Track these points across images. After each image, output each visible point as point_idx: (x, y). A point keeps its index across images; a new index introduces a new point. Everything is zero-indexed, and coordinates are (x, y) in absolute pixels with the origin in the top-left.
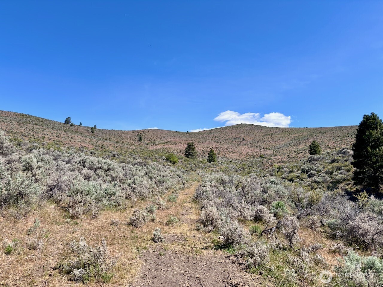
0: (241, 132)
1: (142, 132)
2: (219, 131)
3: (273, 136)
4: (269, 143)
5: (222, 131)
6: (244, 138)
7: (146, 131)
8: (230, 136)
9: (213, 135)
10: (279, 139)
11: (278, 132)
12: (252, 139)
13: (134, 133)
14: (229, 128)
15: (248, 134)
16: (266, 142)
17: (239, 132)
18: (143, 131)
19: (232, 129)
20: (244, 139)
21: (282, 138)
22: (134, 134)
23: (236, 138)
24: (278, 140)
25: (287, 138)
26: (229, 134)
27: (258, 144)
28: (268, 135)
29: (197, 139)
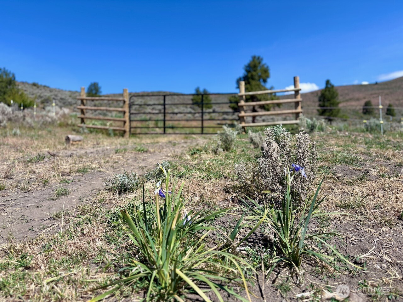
29: (386, 91)
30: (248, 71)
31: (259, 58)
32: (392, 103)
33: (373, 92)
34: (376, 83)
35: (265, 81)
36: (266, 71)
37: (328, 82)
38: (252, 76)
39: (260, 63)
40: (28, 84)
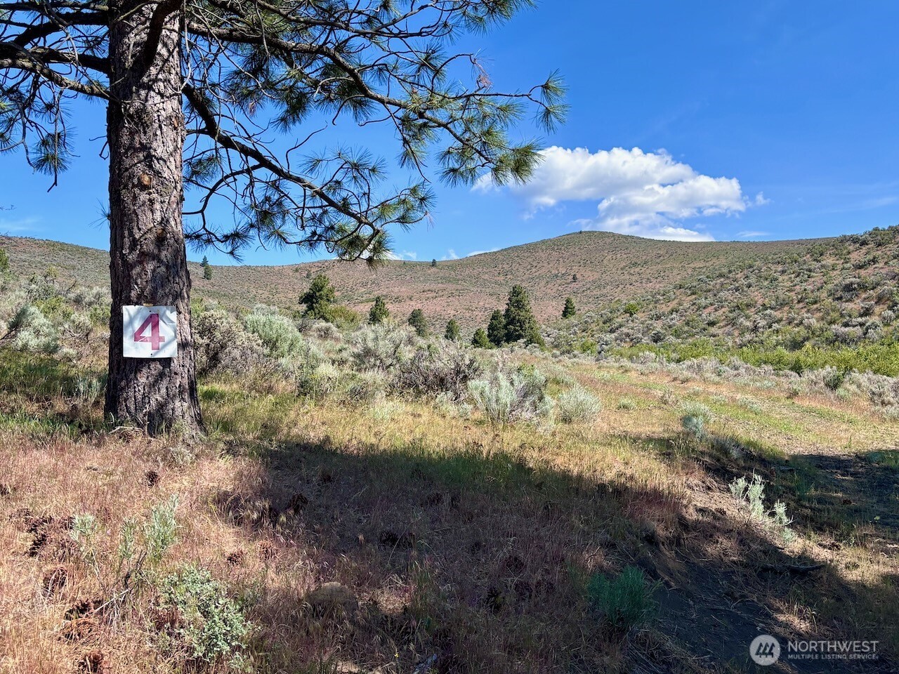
0: (571, 259)
1: (317, 269)
2: (518, 256)
3: (647, 267)
4: (631, 286)
5: (526, 255)
6: (575, 275)
7: (326, 264)
8: (544, 269)
9: (500, 266)
10: (656, 276)
11: (662, 258)
12: (597, 276)
13: (297, 271)
14: (544, 247)
15: (589, 262)
16: (623, 286)
17: (568, 259)
18: (320, 265)
19: (553, 249)
20: (574, 278)
21: (662, 274)
22: (297, 274)
23: (557, 276)
24: (652, 280)
25: (676, 272)
26: (541, 264)
27: (605, 291)
28: (635, 264)
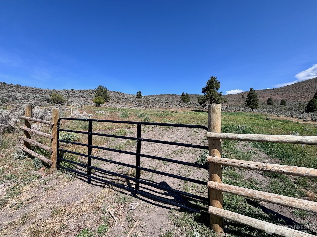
2: (300, 84)
5: (303, 84)
9: (294, 87)
14: (309, 81)
29: (279, 93)
30: (208, 85)
31: (214, 78)
32: (283, 99)
33: (272, 93)
34: (273, 89)
35: (217, 89)
36: (218, 84)
37: (251, 89)
38: (211, 86)
39: (215, 80)
40: (115, 92)
